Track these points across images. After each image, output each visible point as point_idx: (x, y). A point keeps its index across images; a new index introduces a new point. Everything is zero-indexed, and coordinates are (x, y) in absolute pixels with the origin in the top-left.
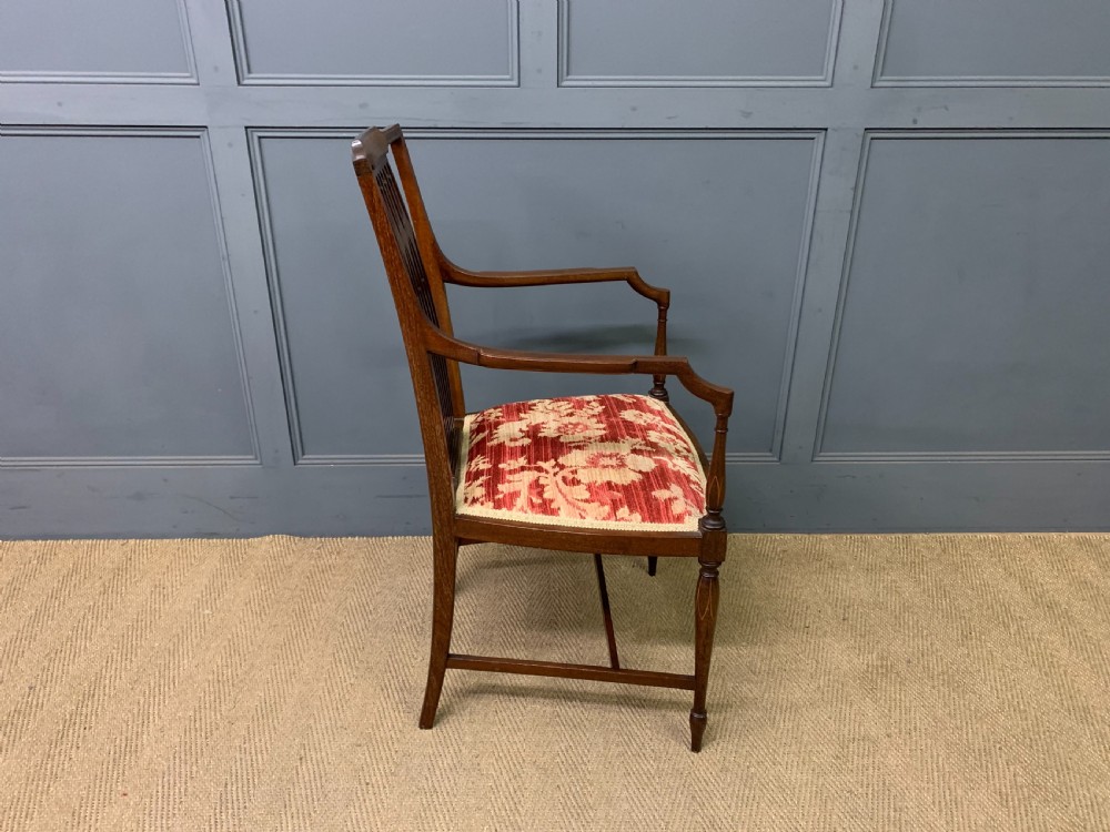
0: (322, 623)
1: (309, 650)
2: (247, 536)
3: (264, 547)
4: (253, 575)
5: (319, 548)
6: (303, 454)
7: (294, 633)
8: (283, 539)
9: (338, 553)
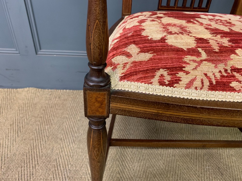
0: (50, 138)
1: (42, 156)
2: (17, 88)
3: (24, 93)
4: (17, 108)
5: (50, 95)
6: (40, 49)
7: (35, 145)
8: (32, 90)
9: (59, 98)
